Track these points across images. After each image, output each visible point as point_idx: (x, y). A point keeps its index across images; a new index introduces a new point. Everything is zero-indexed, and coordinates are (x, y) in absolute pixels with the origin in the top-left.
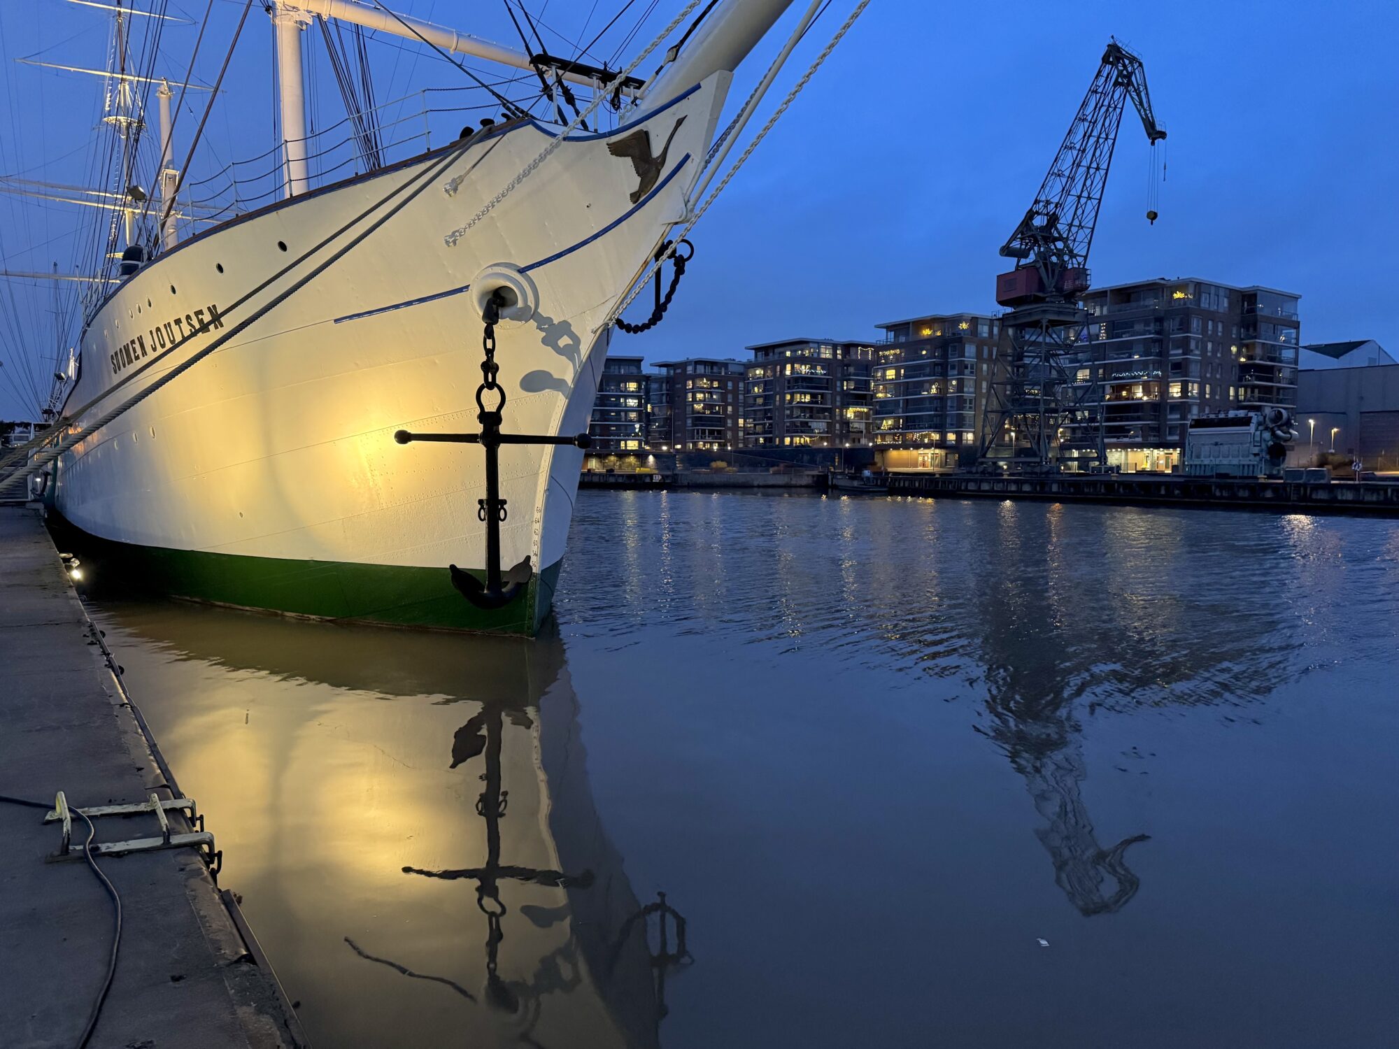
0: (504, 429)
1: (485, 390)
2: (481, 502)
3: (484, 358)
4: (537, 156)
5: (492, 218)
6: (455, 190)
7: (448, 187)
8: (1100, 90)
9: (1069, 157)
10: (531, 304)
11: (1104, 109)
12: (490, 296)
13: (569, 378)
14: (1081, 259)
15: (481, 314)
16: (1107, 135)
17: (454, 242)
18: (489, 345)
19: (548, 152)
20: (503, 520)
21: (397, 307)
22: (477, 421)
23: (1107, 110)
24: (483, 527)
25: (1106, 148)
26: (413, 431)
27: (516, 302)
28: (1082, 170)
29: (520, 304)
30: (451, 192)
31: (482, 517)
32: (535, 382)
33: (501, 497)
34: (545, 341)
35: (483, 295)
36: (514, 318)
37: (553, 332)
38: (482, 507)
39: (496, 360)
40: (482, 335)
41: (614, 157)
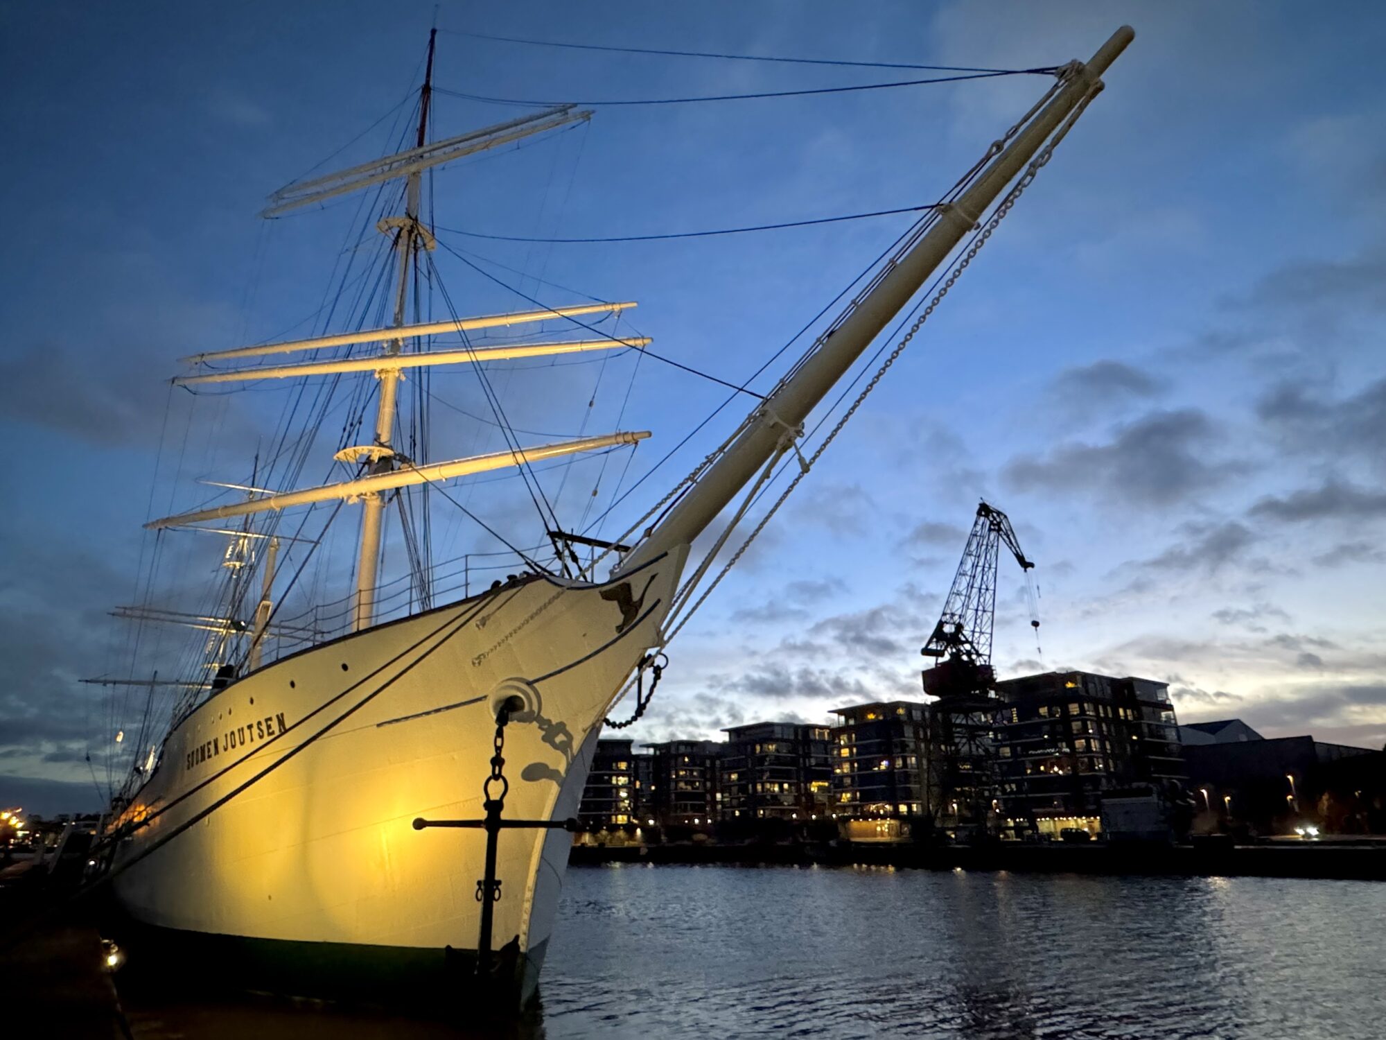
0: (504, 815)
1: (492, 781)
2: (479, 883)
3: (493, 754)
4: (547, 601)
5: (509, 645)
6: (484, 625)
7: (478, 623)
8: (979, 534)
9: (964, 581)
10: (535, 708)
11: (984, 547)
12: (503, 704)
13: (562, 768)
14: (986, 658)
15: (495, 717)
16: (990, 565)
17: (479, 663)
18: (499, 743)
19: (555, 598)
20: (497, 900)
21: (428, 713)
22: (483, 808)
23: (987, 548)
24: (479, 907)
25: (991, 575)
26: (428, 818)
27: (522, 707)
28: (975, 591)
29: (526, 709)
30: (481, 627)
31: (479, 897)
32: (533, 773)
33: (497, 878)
34: (544, 739)
35: (497, 703)
36: (520, 720)
37: (552, 732)
38: (480, 888)
39: (503, 755)
40: (494, 734)
41: (604, 601)
